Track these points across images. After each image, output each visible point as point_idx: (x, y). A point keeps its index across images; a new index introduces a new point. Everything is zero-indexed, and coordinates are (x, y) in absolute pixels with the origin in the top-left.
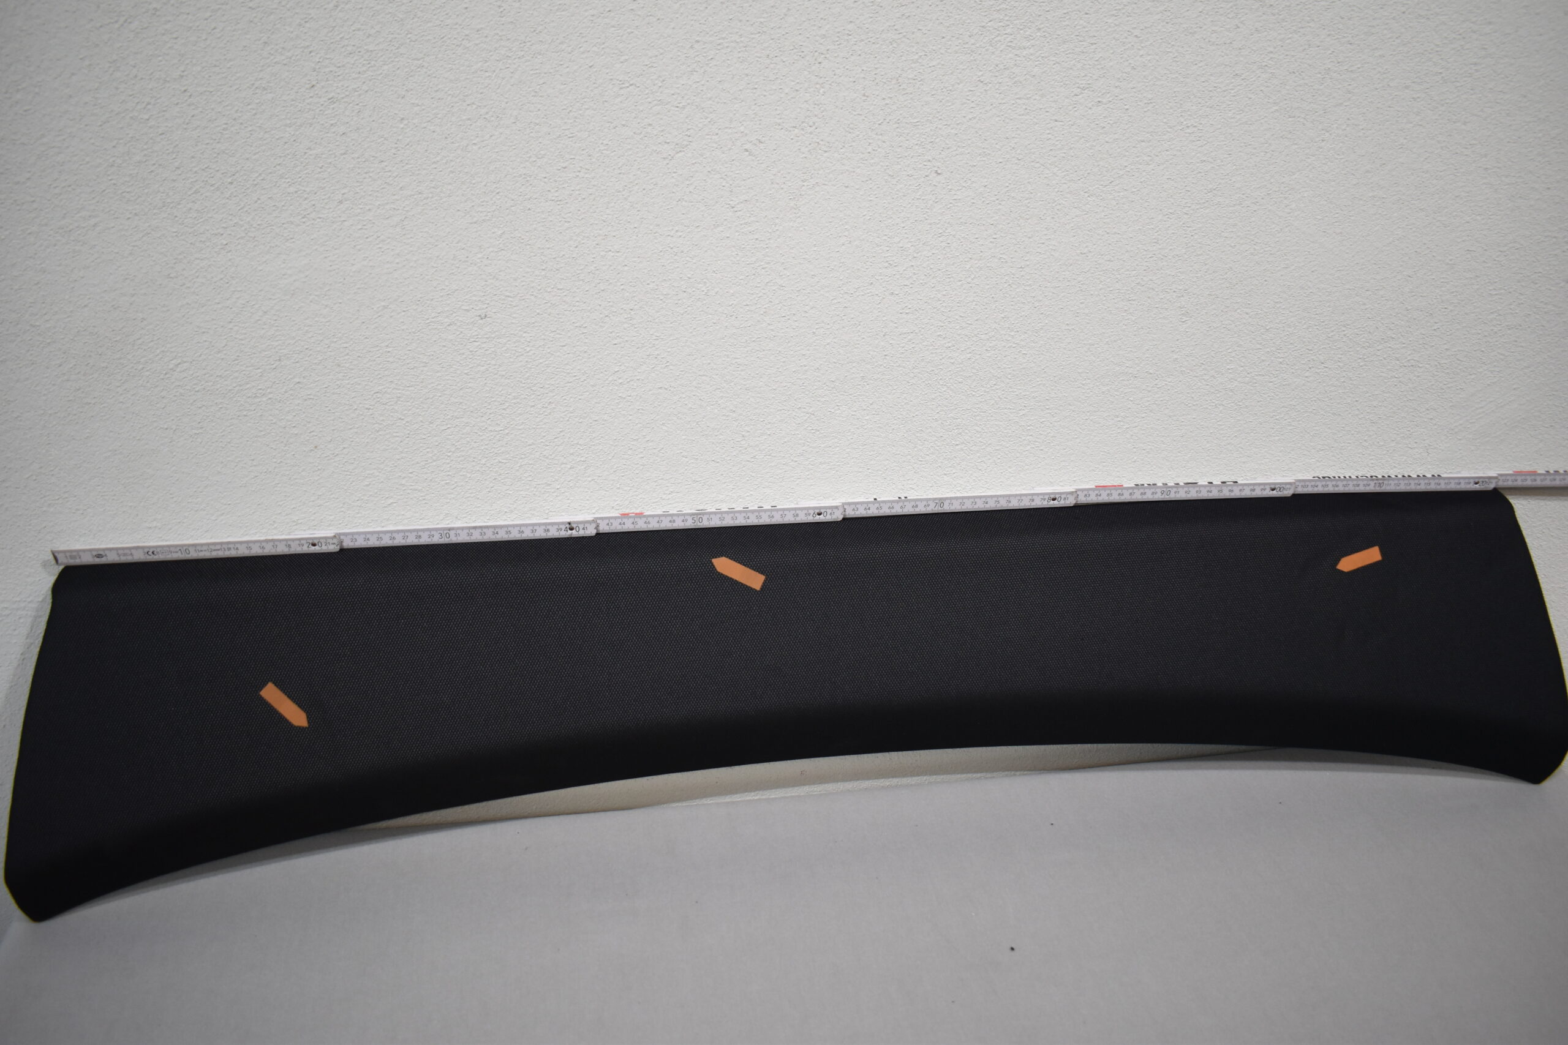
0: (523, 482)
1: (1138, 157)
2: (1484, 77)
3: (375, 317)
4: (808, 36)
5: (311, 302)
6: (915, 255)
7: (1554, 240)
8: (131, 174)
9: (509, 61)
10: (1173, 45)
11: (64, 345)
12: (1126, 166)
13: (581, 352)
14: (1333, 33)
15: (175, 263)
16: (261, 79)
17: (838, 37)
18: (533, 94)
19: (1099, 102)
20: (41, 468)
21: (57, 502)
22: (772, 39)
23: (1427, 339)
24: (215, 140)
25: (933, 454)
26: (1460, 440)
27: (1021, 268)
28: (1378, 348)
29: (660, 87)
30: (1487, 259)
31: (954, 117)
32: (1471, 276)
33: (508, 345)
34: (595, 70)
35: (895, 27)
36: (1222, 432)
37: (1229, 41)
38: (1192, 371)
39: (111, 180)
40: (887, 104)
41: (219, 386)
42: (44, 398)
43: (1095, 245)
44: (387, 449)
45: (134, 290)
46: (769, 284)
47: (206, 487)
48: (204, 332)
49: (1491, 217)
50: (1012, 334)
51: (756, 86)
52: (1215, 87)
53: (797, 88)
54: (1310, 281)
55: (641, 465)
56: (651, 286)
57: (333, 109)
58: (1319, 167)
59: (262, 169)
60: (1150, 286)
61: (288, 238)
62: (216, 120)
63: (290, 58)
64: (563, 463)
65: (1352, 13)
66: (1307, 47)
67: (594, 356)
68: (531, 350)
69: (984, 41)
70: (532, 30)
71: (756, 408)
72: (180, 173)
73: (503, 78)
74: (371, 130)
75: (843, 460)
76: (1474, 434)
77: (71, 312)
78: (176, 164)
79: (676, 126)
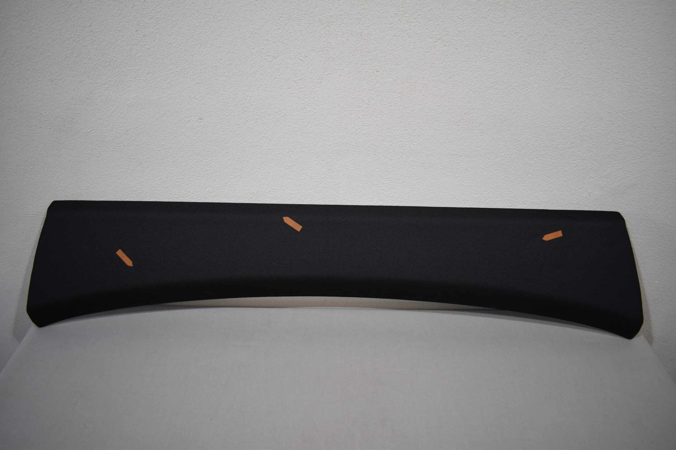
0: (217, 181)
1: (462, 68)
2: (617, 40)
3: (161, 117)
4: (324, 16)
5: (138, 110)
6: (369, 103)
7: (649, 110)
8: (73, 61)
9: (209, 23)
10: (477, 23)
12: (456, 71)
13: (237, 134)
14: (548, 19)
15: (90, 94)
16: (118, 27)
17: (337, 16)
18: (218, 35)
19: (445, 45)
20: (45, 165)
21: (50, 177)
22: (311, 17)
23: (589, 148)
24: (103, 49)
25: (377, 181)
26: (604, 191)
27: (412, 110)
28: (568, 151)
29: (267, 34)
30: (617, 117)
31: (384, 49)
32: (610, 123)
33: (210, 130)
34: (242, 27)
35: (360, 13)
36: (498, 181)
37: (501, 22)
38: (485, 155)
39: (67, 62)
40: (356, 43)
41: (106, 139)
42: (45, 140)
43: (443, 102)
44: (167, 166)
45: (75, 103)
46: (310, 112)
47: (102, 176)
48: (100, 119)
49: (620, 99)
50: (409, 136)
51: (304, 35)
52: (495, 40)
53: (320, 36)
54: (537, 122)
55: (262, 178)
56: (264, 110)
57: (145, 39)
58: (541, 75)
59: (120, 60)
60: (467, 120)
61: (129, 86)
62: (103, 42)
63: (129, 20)
64: (231, 175)
65: (557, 11)
66: (536, 25)
67: (243, 136)
68: (219, 132)
69: (396, 19)
70: (218, 11)
71: (305, 159)
72: (90, 61)
73: (207, 29)
74: (158, 47)
75: (340, 181)
76: (611, 189)
77: (54, 109)
79: (273, 49)
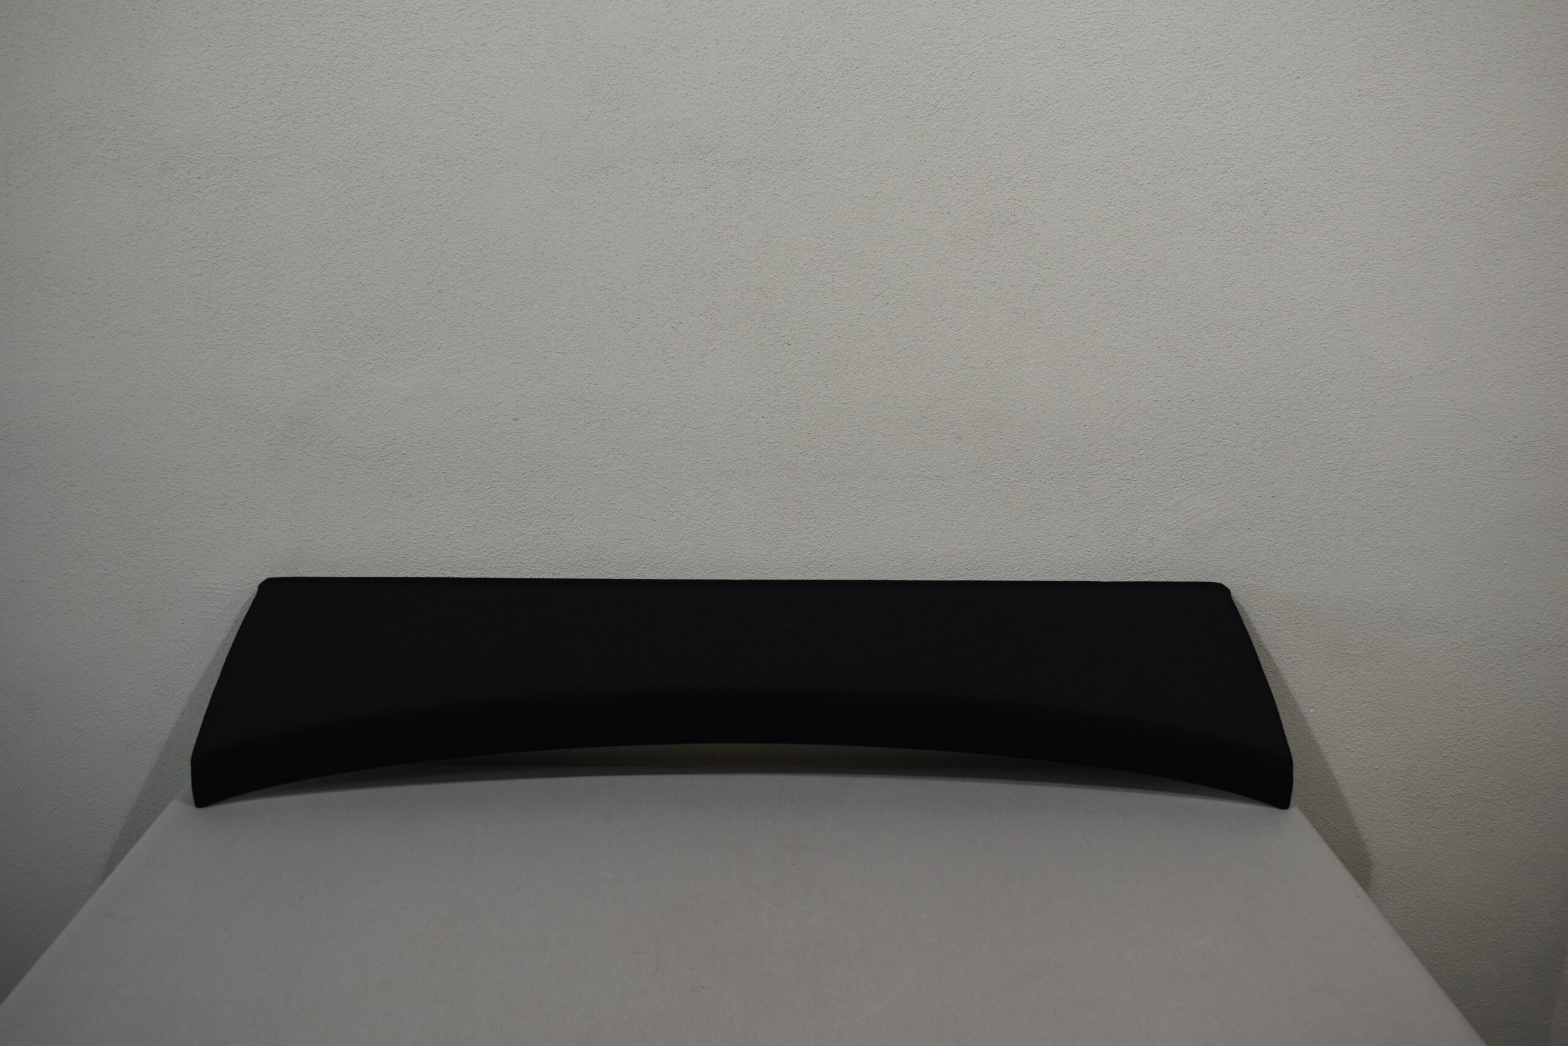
11: (273, 423)
78: (351, 323)
